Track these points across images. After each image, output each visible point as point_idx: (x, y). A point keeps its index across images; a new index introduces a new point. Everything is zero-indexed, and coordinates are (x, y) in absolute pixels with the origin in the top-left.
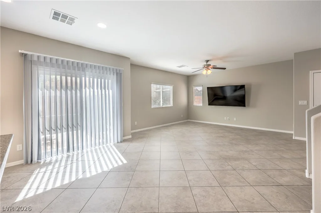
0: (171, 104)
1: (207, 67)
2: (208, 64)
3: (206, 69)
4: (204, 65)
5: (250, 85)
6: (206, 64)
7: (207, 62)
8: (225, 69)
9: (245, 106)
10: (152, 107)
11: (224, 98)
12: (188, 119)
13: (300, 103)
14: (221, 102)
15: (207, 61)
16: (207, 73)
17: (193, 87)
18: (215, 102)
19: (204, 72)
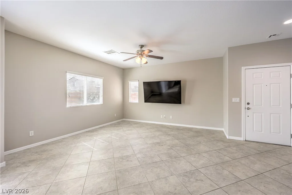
0: (100, 102)
1: (141, 54)
2: (142, 50)
3: (140, 57)
4: (138, 51)
5: (185, 81)
6: (140, 49)
7: (141, 48)
8: (162, 58)
9: (180, 103)
10: (68, 106)
11: (160, 94)
12: (123, 118)
13: (234, 100)
14: (158, 98)
15: (142, 46)
16: (141, 62)
17: (129, 81)
18: (152, 99)
19: (138, 60)
